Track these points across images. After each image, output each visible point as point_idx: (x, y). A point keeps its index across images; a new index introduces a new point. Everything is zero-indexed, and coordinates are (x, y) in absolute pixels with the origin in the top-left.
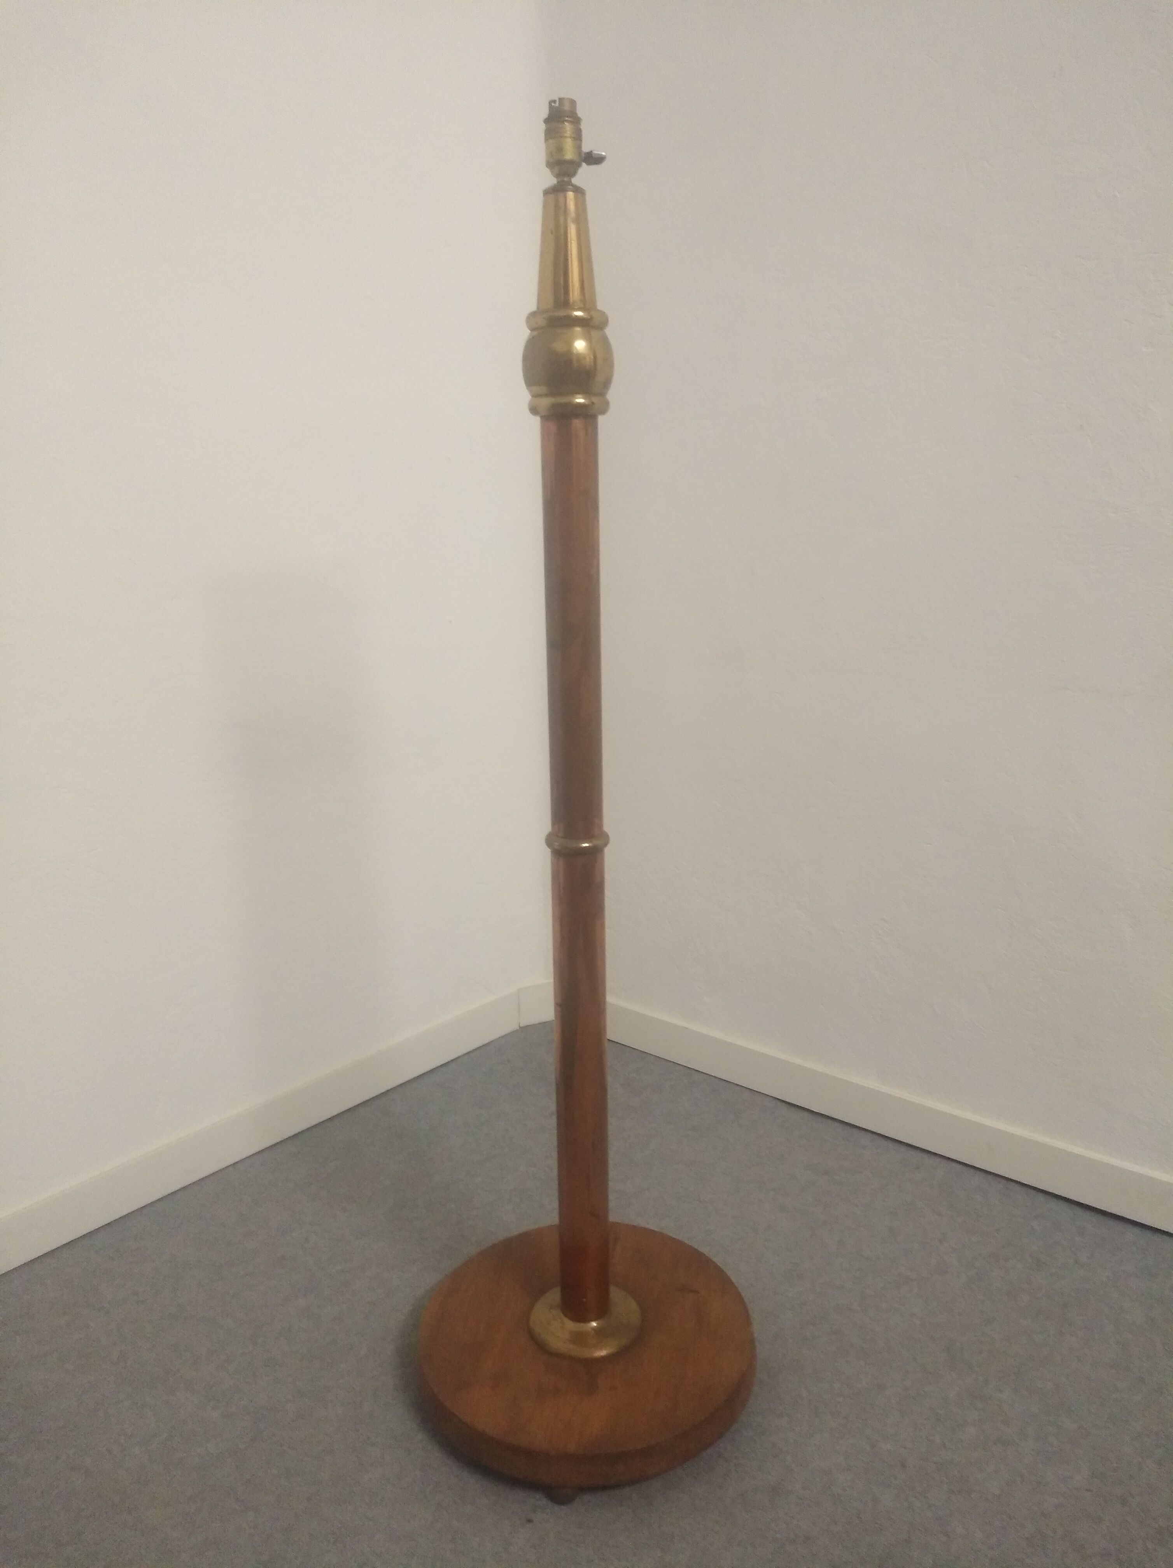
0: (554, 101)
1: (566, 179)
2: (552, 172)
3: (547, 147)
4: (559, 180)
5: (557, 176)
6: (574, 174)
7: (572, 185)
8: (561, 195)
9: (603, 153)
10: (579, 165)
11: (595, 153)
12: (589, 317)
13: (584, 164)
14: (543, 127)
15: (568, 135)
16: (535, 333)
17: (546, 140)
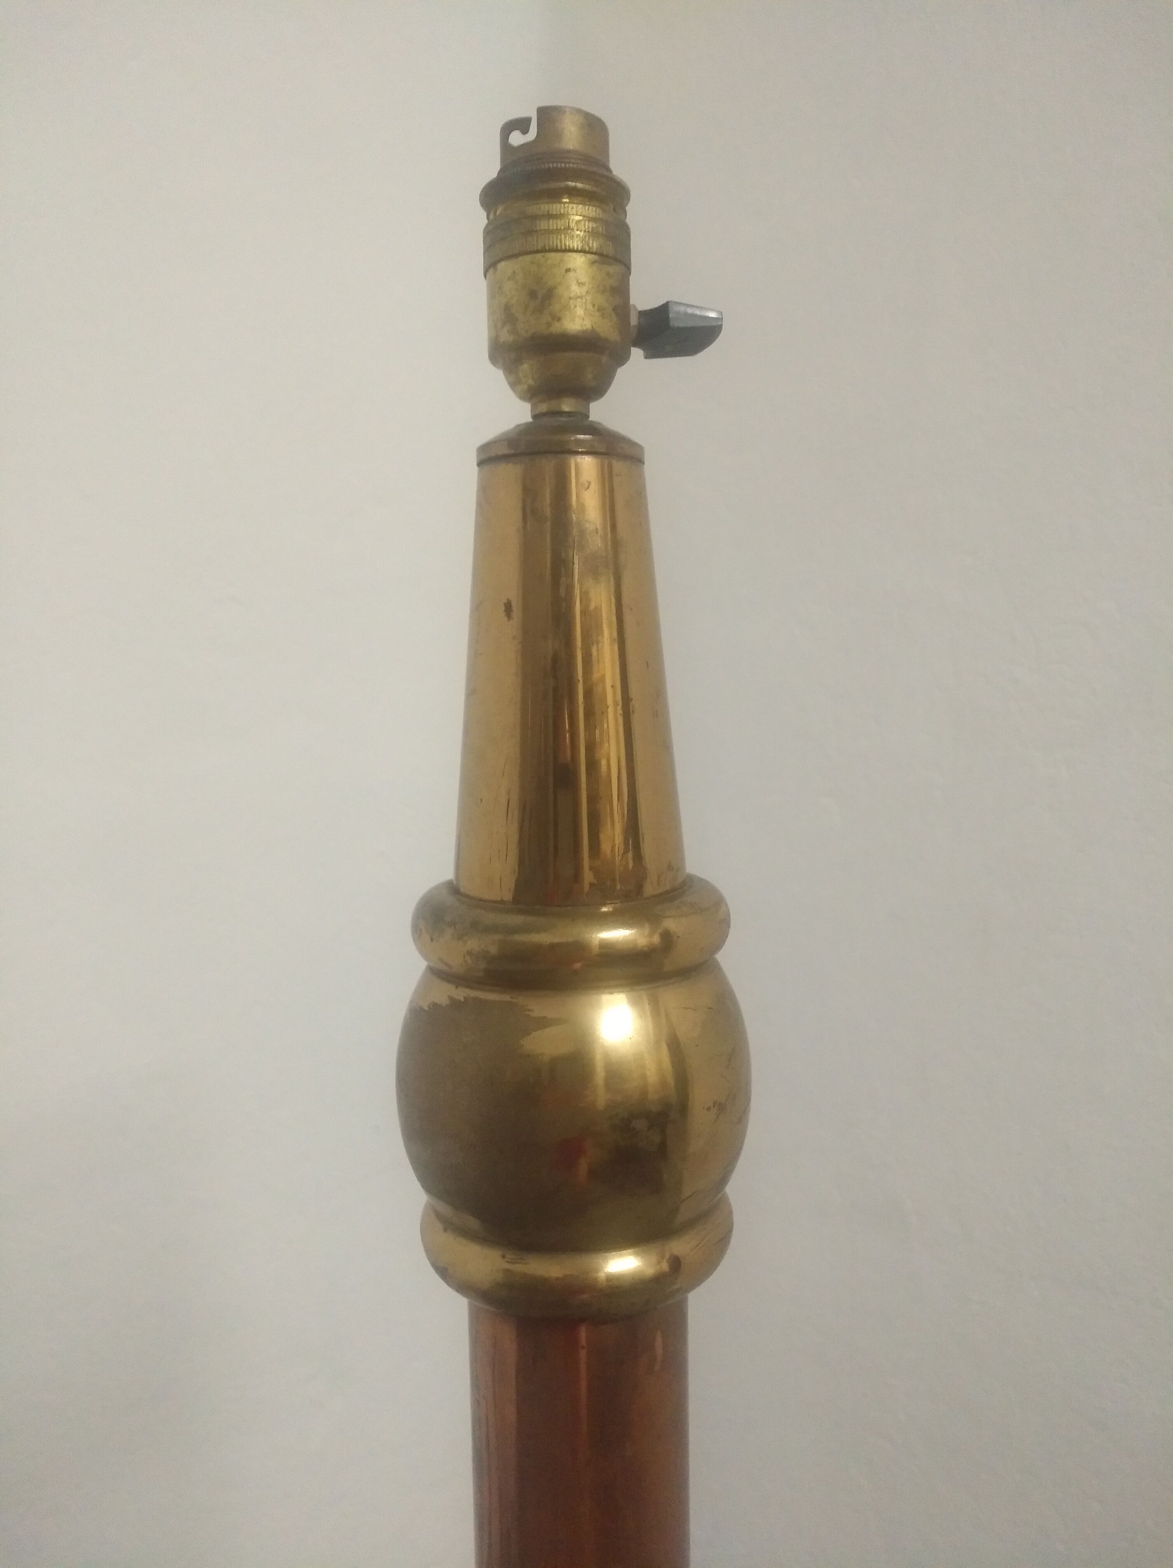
0: (522, 125)
1: (567, 405)
2: (513, 385)
3: (495, 290)
4: (543, 408)
5: (532, 394)
6: (598, 390)
7: (594, 430)
8: (548, 465)
9: (713, 315)
10: (621, 358)
11: (678, 313)
12: (656, 939)
13: (637, 353)
14: (480, 219)
15: (576, 244)
16: (444, 993)
17: (490, 266)
